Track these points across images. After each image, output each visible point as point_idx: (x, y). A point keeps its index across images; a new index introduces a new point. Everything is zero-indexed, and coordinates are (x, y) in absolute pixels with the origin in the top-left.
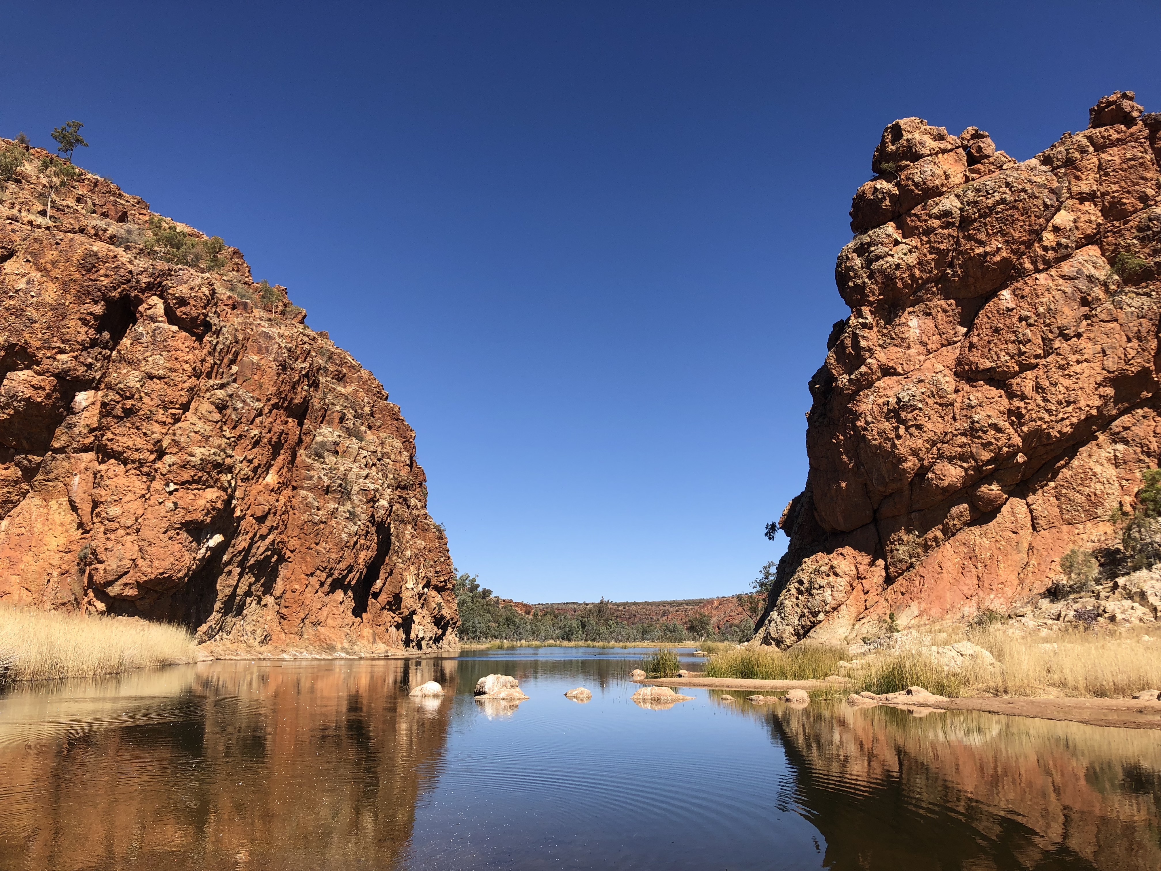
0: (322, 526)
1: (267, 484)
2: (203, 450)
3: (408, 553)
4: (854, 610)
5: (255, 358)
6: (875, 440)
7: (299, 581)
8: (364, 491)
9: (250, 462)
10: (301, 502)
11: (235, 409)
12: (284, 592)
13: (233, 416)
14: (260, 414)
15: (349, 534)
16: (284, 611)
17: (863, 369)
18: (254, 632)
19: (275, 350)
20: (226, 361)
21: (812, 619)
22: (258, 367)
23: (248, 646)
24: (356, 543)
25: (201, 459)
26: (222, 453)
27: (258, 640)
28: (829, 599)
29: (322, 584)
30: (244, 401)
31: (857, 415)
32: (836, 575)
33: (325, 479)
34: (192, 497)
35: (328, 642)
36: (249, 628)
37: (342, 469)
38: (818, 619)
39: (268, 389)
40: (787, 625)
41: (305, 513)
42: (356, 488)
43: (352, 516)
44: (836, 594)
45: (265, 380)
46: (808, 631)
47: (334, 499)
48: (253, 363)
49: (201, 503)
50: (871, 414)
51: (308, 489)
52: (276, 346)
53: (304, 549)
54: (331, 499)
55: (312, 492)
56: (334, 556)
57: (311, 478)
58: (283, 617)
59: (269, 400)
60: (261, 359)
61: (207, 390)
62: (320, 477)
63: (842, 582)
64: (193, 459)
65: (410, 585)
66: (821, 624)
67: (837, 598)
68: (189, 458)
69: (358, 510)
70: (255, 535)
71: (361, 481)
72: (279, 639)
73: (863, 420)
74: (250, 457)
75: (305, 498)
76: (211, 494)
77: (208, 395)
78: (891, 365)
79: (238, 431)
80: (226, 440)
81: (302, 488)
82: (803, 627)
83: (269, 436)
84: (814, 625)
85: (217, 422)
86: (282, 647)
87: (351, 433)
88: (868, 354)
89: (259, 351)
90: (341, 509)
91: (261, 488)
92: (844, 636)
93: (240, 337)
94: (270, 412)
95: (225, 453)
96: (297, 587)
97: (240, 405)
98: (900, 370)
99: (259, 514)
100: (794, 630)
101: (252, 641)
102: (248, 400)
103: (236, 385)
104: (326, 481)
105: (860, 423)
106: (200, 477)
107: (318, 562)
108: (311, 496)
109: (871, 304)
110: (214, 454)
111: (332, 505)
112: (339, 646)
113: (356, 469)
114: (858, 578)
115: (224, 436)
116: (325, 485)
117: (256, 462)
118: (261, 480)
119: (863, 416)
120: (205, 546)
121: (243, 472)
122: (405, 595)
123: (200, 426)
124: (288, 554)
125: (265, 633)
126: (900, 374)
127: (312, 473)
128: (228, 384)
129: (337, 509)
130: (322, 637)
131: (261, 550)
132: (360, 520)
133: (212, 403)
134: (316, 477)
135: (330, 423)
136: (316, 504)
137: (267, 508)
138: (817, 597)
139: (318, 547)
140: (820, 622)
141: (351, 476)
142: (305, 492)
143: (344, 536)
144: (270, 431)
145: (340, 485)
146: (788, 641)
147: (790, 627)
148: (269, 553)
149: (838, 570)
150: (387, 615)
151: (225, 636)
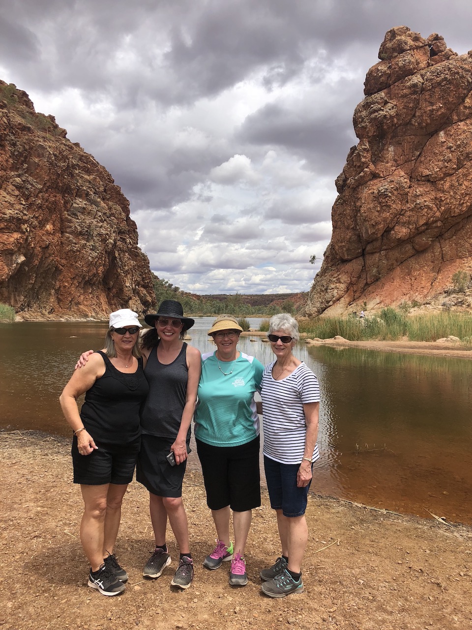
0: (78, 253)
1: (47, 230)
2: (10, 211)
3: (126, 268)
5: (36, 160)
6: (365, 213)
8: (100, 235)
9: (37, 218)
10: (66, 240)
11: (27, 189)
12: (60, 287)
13: (26, 193)
15: (93, 257)
16: (60, 297)
18: (45, 307)
19: (47, 156)
20: (20, 161)
21: (326, 304)
22: (38, 165)
23: (42, 314)
24: (97, 262)
25: (10, 217)
26: (21, 213)
27: (48, 311)
28: (336, 294)
29: (80, 284)
30: (32, 184)
31: (357, 199)
32: (340, 282)
34: (7, 237)
35: (84, 313)
37: (88, 222)
38: (329, 304)
39: (45, 178)
41: (68, 246)
42: (95, 233)
43: (94, 249)
45: (43, 173)
46: (324, 310)
47: (84, 239)
48: (35, 163)
49: (12, 240)
50: (364, 199)
51: (70, 233)
52: (48, 153)
53: (69, 265)
56: (85, 269)
58: (59, 300)
59: (45, 184)
60: (40, 161)
63: (343, 286)
65: (128, 285)
66: (331, 307)
67: (340, 294)
69: (97, 245)
70: (42, 257)
71: (98, 229)
72: (58, 311)
73: (360, 202)
75: (68, 238)
76: (16, 235)
77: (11, 180)
78: (377, 172)
79: (29, 201)
81: (67, 232)
82: (322, 308)
83: (46, 204)
84: (327, 307)
85: (17, 196)
86: (60, 315)
87: (93, 202)
88: (365, 166)
89: (39, 156)
91: (44, 232)
92: (341, 312)
93: (27, 147)
94: (47, 190)
95: (23, 213)
97: (29, 186)
99: (44, 246)
100: (317, 310)
101: (44, 312)
102: (34, 184)
103: (27, 175)
104: (79, 229)
106: (10, 226)
107: (77, 272)
108: (71, 237)
109: (369, 137)
110: (17, 213)
113: (95, 223)
114: (351, 284)
115: (22, 204)
117: (40, 218)
118: (43, 228)
119: (360, 199)
120: (16, 263)
121: (34, 224)
122: (125, 289)
123: (8, 198)
124: (61, 267)
125: (51, 308)
126: (381, 177)
127: (71, 224)
128: (22, 174)
129: (86, 244)
130: (81, 310)
132: (98, 250)
133: (14, 185)
134: (73, 227)
135: (80, 197)
136: (74, 241)
137: (47, 243)
138: (330, 294)
139: (77, 264)
141: (93, 227)
142: (68, 235)
143: (90, 258)
144: (47, 201)
145: (87, 231)
146: (314, 315)
147: (315, 308)
148: (50, 267)
151: (30, 309)
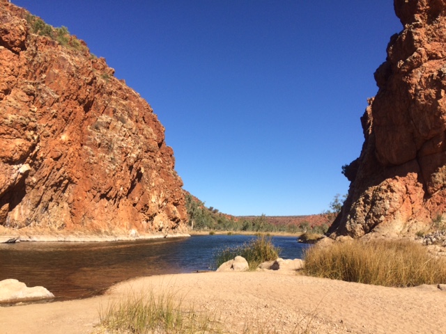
0: (95, 165)
1: (61, 141)
2: (14, 116)
3: (153, 184)
4: (405, 214)
5: (57, 71)
6: (423, 101)
7: (82, 195)
8: (121, 147)
9: (50, 127)
10: (84, 152)
11: (42, 97)
12: (74, 201)
13: (40, 101)
14: (57, 101)
15: (110, 170)
16: (73, 211)
17: (415, 54)
18: (55, 222)
19: (67, 67)
20: (38, 71)
21: (375, 219)
22: (58, 76)
23: (51, 230)
24: (114, 175)
25: (12, 121)
26: (27, 119)
27: (58, 226)
28: (388, 206)
29: (94, 196)
30: (48, 94)
31: (409, 86)
32: (392, 191)
34: (6, 143)
35: (97, 228)
36: (52, 220)
37: (109, 135)
38: (380, 219)
39: (63, 88)
40: (358, 223)
41: (86, 157)
42: (116, 146)
43: (113, 161)
44: (392, 203)
45: (61, 83)
46: (374, 226)
47: (103, 151)
48: (55, 74)
49: (12, 146)
50: (419, 85)
51: (88, 145)
52: (68, 64)
53: (85, 178)
54: (101, 151)
55: (90, 147)
56: (101, 182)
57: (90, 139)
58: (72, 214)
59: (63, 94)
60: (60, 72)
61: (22, 84)
62: (95, 139)
63: (397, 196)
64: (6, 120)
65: (153, 200)
66: (382, 223)
67: (394, 206)
68: (4, 120)
69: (117, 158)
70: (53, 168)
71: (119, 142)
72: (70, 226)
73: (414, 89)
74: (50, 125)
75: (87, 150)
76: (19, 142)
77: (22, 87)
78: (434, 52)
79: (42, 110)
80: (31, 112)
81: (85, 145)
82: (369, 224)
83: (63, 113)
84: (376, 223)
85: (27, 102)
86: (72, 230)
87: (118, 119)
88: (418, 45)
89: (59, 67)
90: (107, 156)
91: (58, 142)
92: (399, 231)
93: (48, 59)
94: (64, 100)
95: (30, 119)
96: (80, 198)
97: (45, 95)
98: (440, 55)
99: (55, 156)
100: (363, 226)
101: (53, 227)
102: (50, 93)
103: (44, 85)
104: (98, 141)
105: (412, 91)
106: (11, 132)
107: (92, 185)
108: (89, 149)
109: (420, 12)
110: (21, 119)
111: (101, 154)
112: (103, 230)
113: (117, 136)
114: (407, 193)
115: (31, 110)
116: (98, 143)
117: (54, 128)
118: (58, 138)
119: (414, 86)
120: (17, 172)
121: (45, 132)
122: (151, 206)
123: (14, 102)
124: (76, 180)
125: (62, 223)
126: (440, 58)
127: (91, 137)
128: (39, 84)
129: (104, 156)
130: (94, 225)
131: (58, 176)
132: (117, 163)
133: (25, 92)
134: (93, 139)
135: (107, 114)
136: (92, 153)
137: (60, 154)
138: (379, 205)
139: (93, 177)
140: (382, 221)
141: (114, 140)
142: (86, 147)
143: (107, 170)
144: (63, 111)
145: (107, 144)
146: (359, 233)
147: (360, 225)
148: (62, 178)
149: (394, 189)
150: (141, 215)
151: (37, 224)
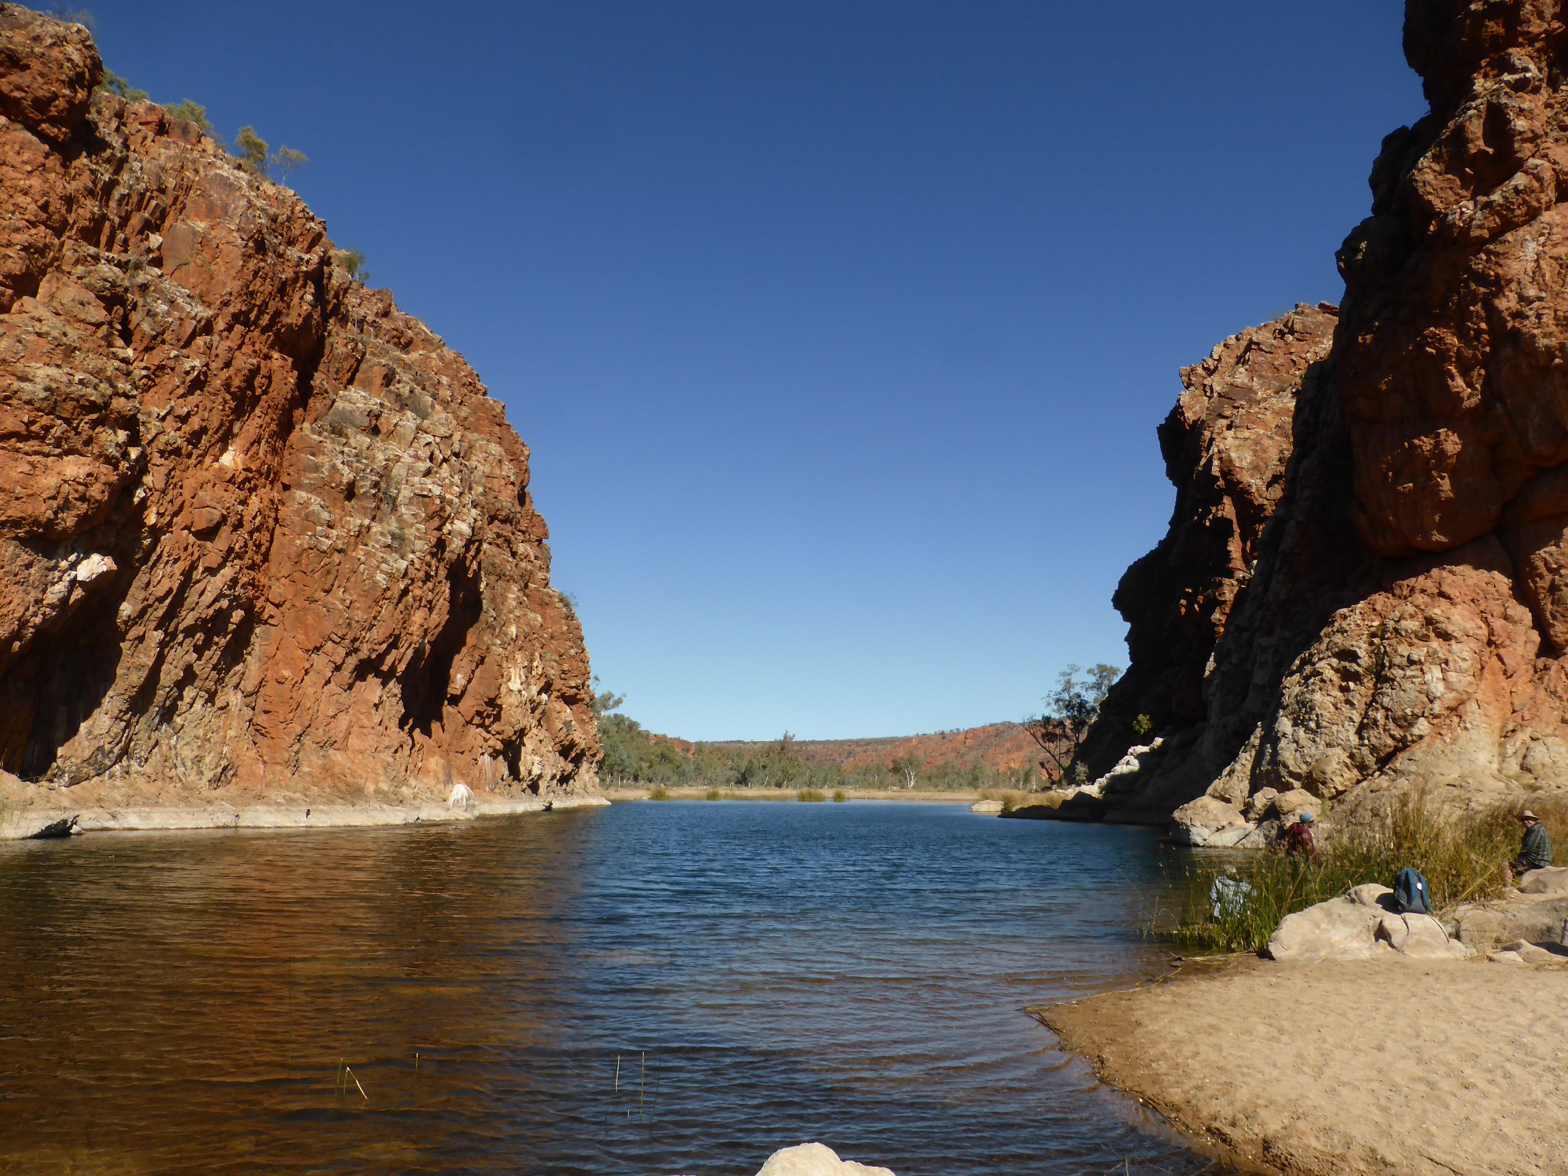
0: (336, 557)
3: (513, 630)
4: (1493, 713)
7: (292, 662)
8: (423, 497)
9: (184, 419)
10: (297, 513)
11: (150, 314)
12: (262, 683)
13: (145, 327)
15: (391, 575)
16: (261, 719)
18: (198, 760)
19: (240, 211)
20: (135, 221)
21: (1398, 733)
22: (204, 241)
23: (185, 787)
24: (405, 592)
25: (48, 389)
26: (103, 386)
27: (209, 775)
28: (1438, 688)
29: (338, 668)
30: (172, 302)
32: (1445, 636)
33: (346, 470)
35: (350, 779)
36: (188, 753)
37: (380, 457)
38: (1416, 731)
40: (1329, 745)
42: (406, 493)
43: (398, 543)
44: (1453, 676)
45: (219, 268)
46: (1391, 756)
47: (364, 512)
48: (195, 233)
51: (313, 489)
52: (243, 202)
53: (300, 603)
54: (357, 511)
55: (318, 494)
56: (359, 615)
57: (317, 468)
58: (260, 731)
59: (226, 304)
60: (212, 228)
61: (77, 262)
62: (334, 467)
63: (1463, 653)
65: (515, 684)
66: (1424, 744)
69: (410, 532)
71: (416, 479)
72: (253, 774)
74: (182, 412)
75: (305, 504)
79: (155, 358)
81: (300, 486)
84: (1403, 745)
86: (259, 789)
87: (404, 403)
89: (210, 213)
90: (376, 528)
91: (208, 475)
93: (171, 183)
94: (229, 328)
96: (286, 673)
100: (1352, 756)
101: (193, 777)
103: (157, 271)
104: (347, 475)
106: (47, 429)
107: (328, 627)
108: (315, 502)
110: (81, 381)
111: (356, 522)
113: (407, 459)
114: (1490, 643)
115: (115, 356)
116: (345, 480)
117: (195, 423)
118: (208, 460)
120: (67, 578)
122: (508, 702)
123: (52, 325)
125: (224, 763)
127: (320, 459)
128: (138, 265)
129: (369, 528)
130: (337, 770)
131: (208, 597)
132: (413, 552)
133: (89, 287)
134: (327, 466)
135: (366, 385)
136: (325, 516)
137: (217, 515)
138: (1407, 685)
140: (1421, 737)
141: (398, 471)
142: (304, 494)
143: (380, 577)
145: (376, 485)
146: (1338, 780)
147: (1338, 750)
148: (224, 603)
149: (1450, 629)
150: (475, 733)
151: (135, 766)
